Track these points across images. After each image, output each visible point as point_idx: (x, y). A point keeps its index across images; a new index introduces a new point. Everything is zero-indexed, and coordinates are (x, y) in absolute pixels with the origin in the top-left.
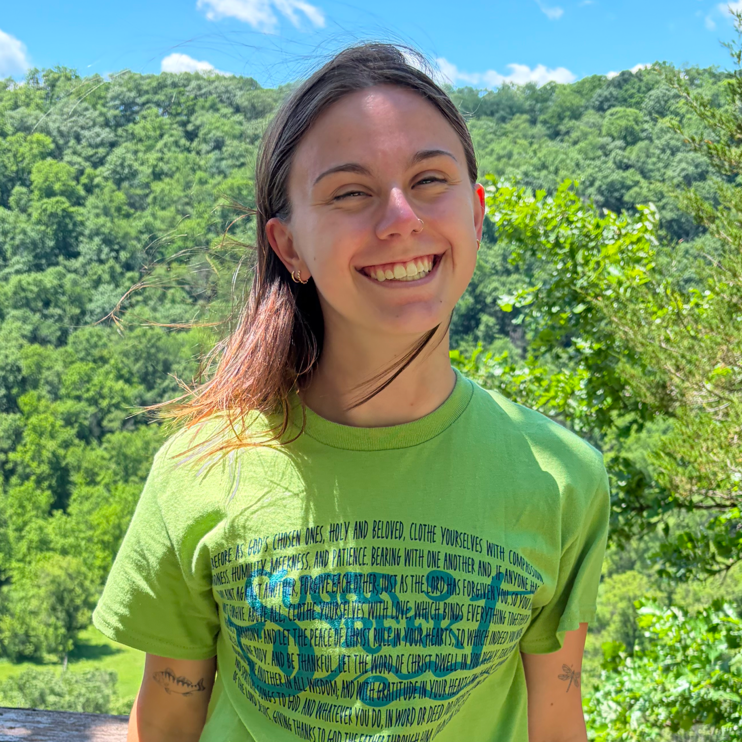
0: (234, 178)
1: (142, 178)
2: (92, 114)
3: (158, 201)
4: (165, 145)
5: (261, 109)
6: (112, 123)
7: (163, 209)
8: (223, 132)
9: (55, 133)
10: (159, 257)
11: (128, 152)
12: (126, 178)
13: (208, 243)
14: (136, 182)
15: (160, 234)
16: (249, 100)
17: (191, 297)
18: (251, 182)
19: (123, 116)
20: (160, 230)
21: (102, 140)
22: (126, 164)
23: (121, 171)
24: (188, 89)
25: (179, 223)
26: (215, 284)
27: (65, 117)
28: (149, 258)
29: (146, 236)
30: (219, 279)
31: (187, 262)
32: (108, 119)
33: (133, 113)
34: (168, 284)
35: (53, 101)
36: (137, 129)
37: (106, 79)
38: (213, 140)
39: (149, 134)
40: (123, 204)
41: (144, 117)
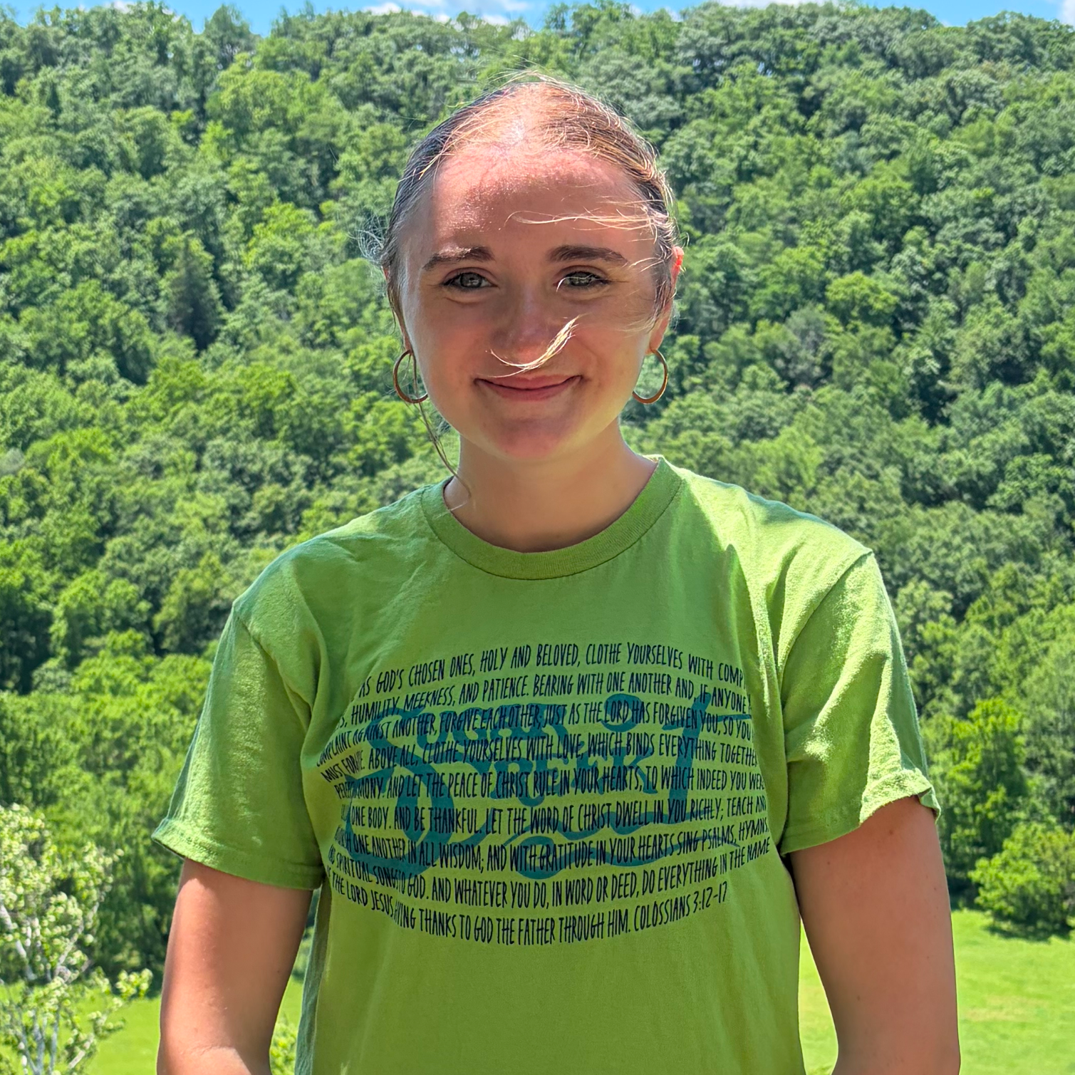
0: (876, 177)
1: (719, 178)
2: (647, 73)
3: (743, 215)
4: (764, 123)
5: (935, 59)
6: (679, 86)
7: (752, 229)
8: (864, 98)
10: (739, 309)
11: (700, 134)
12: (694, 178)
13: (824, 285)
14: (708, 184)
15: (744, 273)
16: (915, 48)
17: (783, 378)
18: (907, 186)
19: (698, 76)
20: (743, 266)
21: (659, 116)
22: (695, 155)
23: (685, 167)
24: (811, 29)
25: (776, 253)
26: (829, 357)
27: (601, 79)
28: (721, 312)
29: (720, 274)
30: (836, 349)
31: (782, 319)
32: (673, 82)
33: (714, 70)
34: (747, 356)
35: (585, 54)
36: (718, 96)
37: (676, 18)
38: (845, 112)
39: (737, 104)
40: (685, 222)
41: (733, 78)
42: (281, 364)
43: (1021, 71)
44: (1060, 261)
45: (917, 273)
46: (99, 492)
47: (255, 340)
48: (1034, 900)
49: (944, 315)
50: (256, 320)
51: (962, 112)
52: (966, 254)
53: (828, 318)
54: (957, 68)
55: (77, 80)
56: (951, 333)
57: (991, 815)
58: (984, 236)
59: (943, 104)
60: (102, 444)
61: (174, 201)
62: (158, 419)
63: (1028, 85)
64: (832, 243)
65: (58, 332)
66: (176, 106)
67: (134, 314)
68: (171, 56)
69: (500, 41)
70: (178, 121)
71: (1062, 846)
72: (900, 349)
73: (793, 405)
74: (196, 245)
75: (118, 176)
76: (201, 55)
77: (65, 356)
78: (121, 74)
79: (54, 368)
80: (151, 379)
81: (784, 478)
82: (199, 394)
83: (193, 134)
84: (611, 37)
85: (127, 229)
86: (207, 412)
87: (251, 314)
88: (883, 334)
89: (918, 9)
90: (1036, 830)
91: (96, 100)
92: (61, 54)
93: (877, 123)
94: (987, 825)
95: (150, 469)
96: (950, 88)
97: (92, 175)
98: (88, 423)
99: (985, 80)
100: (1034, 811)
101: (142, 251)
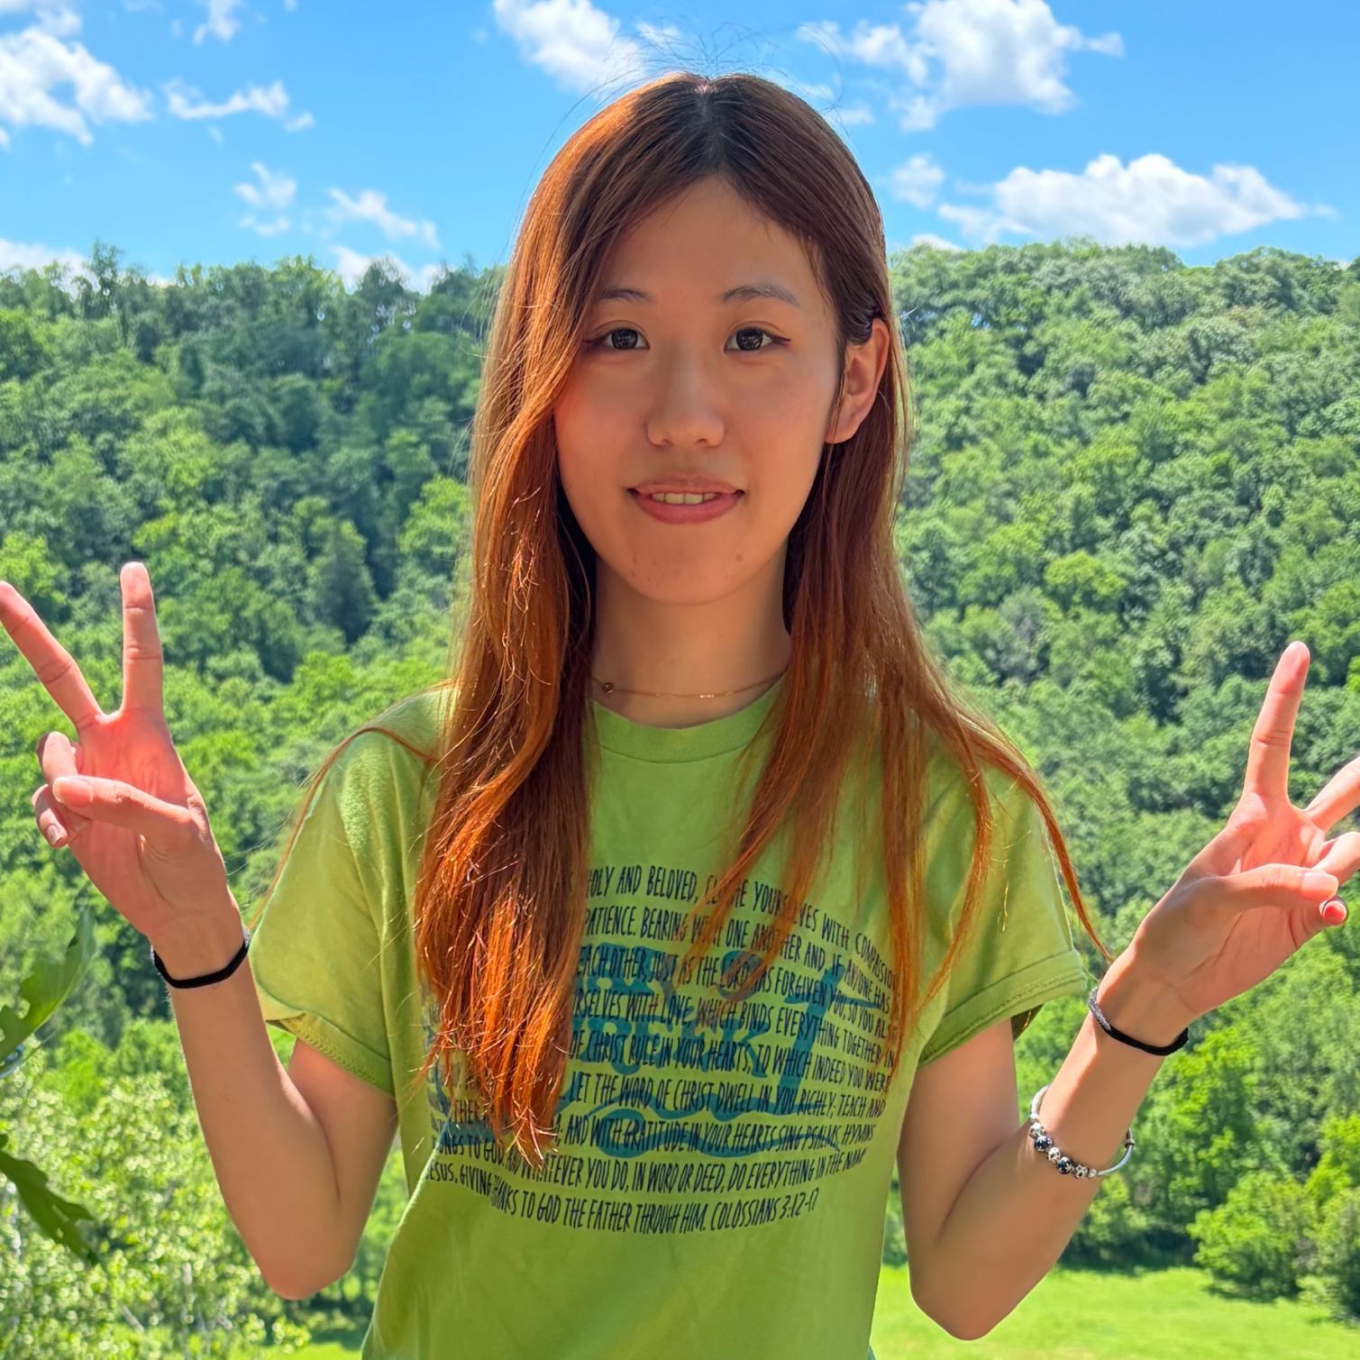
0: (1101, 445)
1: (926, 447)
3: (952, 489)
4: (978, 384)
5: (1177, 306)
7: (962, 503)
8: (1093, 353)
10: (945, 593)
13: (1042, 567)
15: (952, 553)
16: (1154, 294)
17: (996, 670)
18: (1135, 451)
20: (952, 545)
24: (1036, 274)
25: (991, 531)
26: (1046, 648)
28: (925, 597)
29: (925, 555)
30: (1055, 638)
31: (996, 604)
33: (924, 324)
34: (955, 646)
36: (927, 354)
38: (1072, 372)
39: (948, 364)
41: (942, 332)
42: (437, 658)
43: (1276, 316)
44: (1311, 537)
45: (1149, 553)
46: (242, 801)
47: (410, 634)
48: (1261, 1258)
49: (1178, 601)
50: (410, 611)
51: (1206, 368)
52: (1201, 533)
53: (1046, 602)
54: (1202, 315)
55: (220, 345)
56: (1185, 621)
57: (1216, 1163)
58: (1225, 510)
59: (1185, 358)
60: (245, 749)
61: (325, 480)
62: (304, 721)
63: (1284, 333)
65: (198, 625)
66: (326, 374)
67: (282, 606)
68: (321, 317)
70: (329, 390)
71: (1293, 1197)
72: (1127, 639)
74: (348, 528)
75: (265, 452)
76: (354, 316)
77: (205, 653)
79: (193, 664)
80: (297, 677)
82: (349, 693)
83: (344, 404)
85: (273, 511)
86: (357, 713)
87: (406, 604)
88: (1106, 623)
89: (1158, 247)
90: (1264, 1181)
91: (241, 366)
92: (203, 317)
93: (1108, 382)
94: (1210, 1173)
95: (294, 776)
96: (1193, 340)
97: (237, 451)
98: (230, 726)
99: (1234, 328)
100: (1263, 1159)
101: (289, 535)
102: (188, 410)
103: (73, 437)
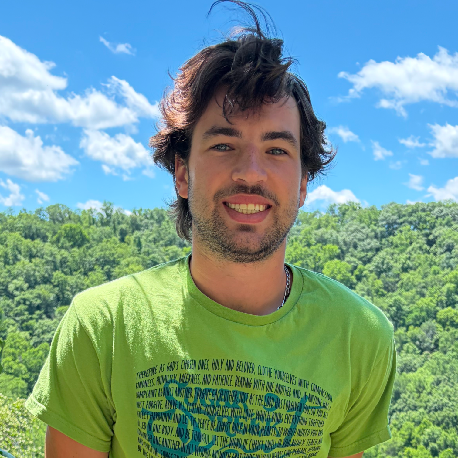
1: (395, 271)
2: (367, 230)
3: (404, 286)
4: (413, 249)
6: (379, 235)
7: (408, 290)
8: (453, 239)
9: (342, 243)
10: (401, 322)
11: (387, 254)
12: (385, 271)
13: (436, 312)
14: (390, 273)
15: (404, 307)
17: (420, 349)
19: (387, 231)
20: (404, 305)
21: (371, 247)
22: (385, 262)
23: (381, 266)
24: (432, 212)
25: (417, 300)
26: (437, 341)
27: (349, 233)
28: (394, 323)
29: (394, 308)
30: (440, 337)
31: (419, 325)
32: (377, 234)
33: (394, 229)
34: (405, 340)
35: (343, 223)
36: (395, 239)
37: (379, 209)
38: (446, 245)
39: (403, 242)
40: (380, 288)
41: (401, 232)
53: (437, 325)
55: (148, 236)
64: (439, 296)
66: (185, 245)
69: (310, 218)
70: (186, 251)
73: (423, 360)
78: (164, 233)
81: (418, 388)
84: (353, 217)
91: (155, 243)
92: (142, 226)
102: (136, 258)
103: (96, 267)
